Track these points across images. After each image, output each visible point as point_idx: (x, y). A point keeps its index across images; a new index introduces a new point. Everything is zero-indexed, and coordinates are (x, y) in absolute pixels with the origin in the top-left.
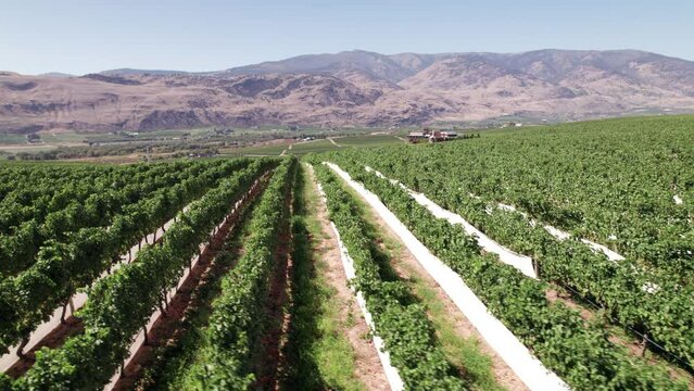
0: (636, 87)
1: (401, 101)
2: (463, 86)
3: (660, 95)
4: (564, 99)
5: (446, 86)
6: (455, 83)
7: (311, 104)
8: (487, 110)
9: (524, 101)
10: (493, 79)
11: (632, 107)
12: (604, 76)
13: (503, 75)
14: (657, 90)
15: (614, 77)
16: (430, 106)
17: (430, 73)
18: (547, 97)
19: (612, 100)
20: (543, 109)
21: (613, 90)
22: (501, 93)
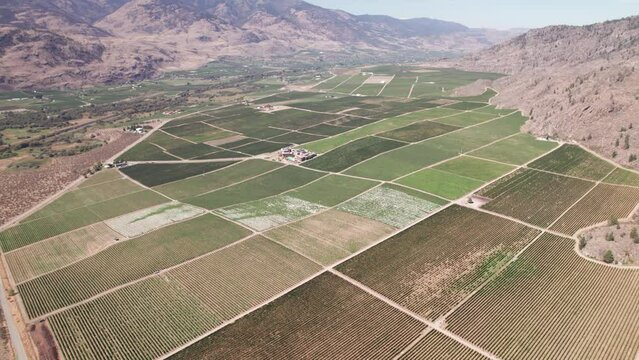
0: (298, 32)
1: (125, 55)
2: (166, 30)
3: (314, 39)
4: (253, 44)
5: (149, 31)
6: (157, 27)
7: (38, 65)
8: (197, 57)
9: (222, 46)
10: (191, 23)
11: (299, 50)
12: (276, 22)
13: (198, 19)
14: (312, 35)
15: (283, 22)
16: (150, 57)
17: (129, 15)
18: (240, 41)
19: (286, 44)
20: (238, 53)
21: (285, 35)
22: (201, 39)
